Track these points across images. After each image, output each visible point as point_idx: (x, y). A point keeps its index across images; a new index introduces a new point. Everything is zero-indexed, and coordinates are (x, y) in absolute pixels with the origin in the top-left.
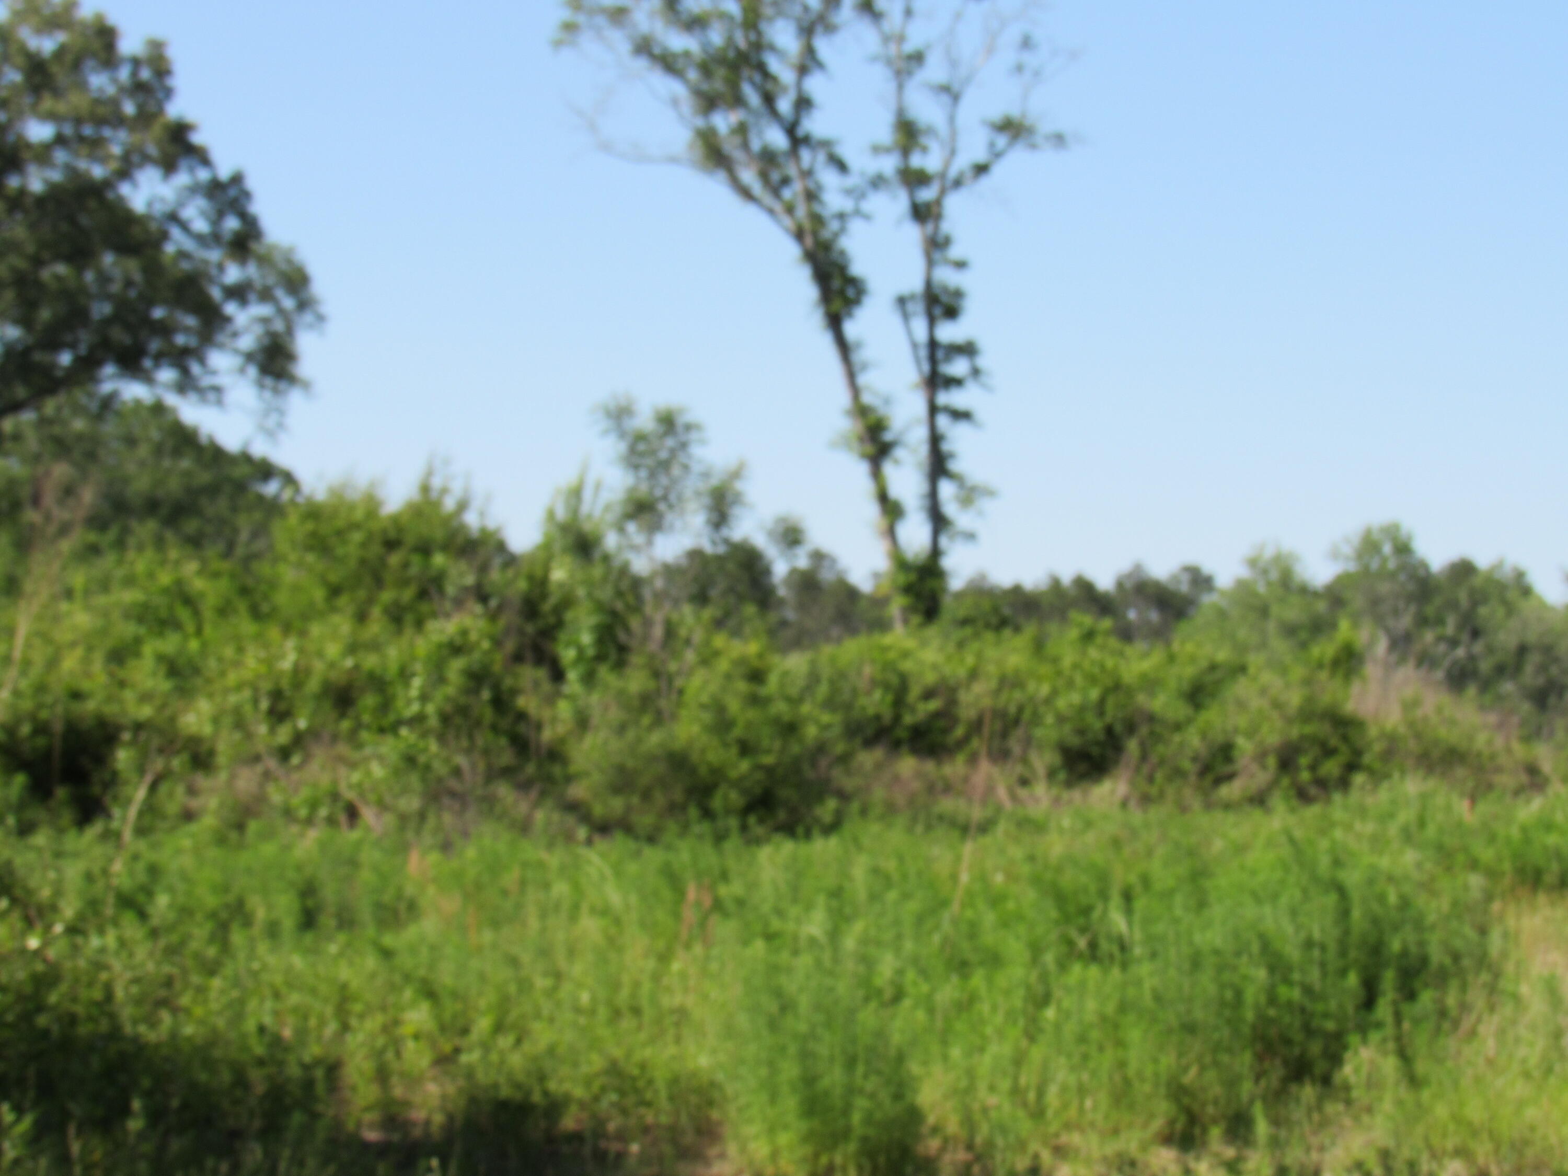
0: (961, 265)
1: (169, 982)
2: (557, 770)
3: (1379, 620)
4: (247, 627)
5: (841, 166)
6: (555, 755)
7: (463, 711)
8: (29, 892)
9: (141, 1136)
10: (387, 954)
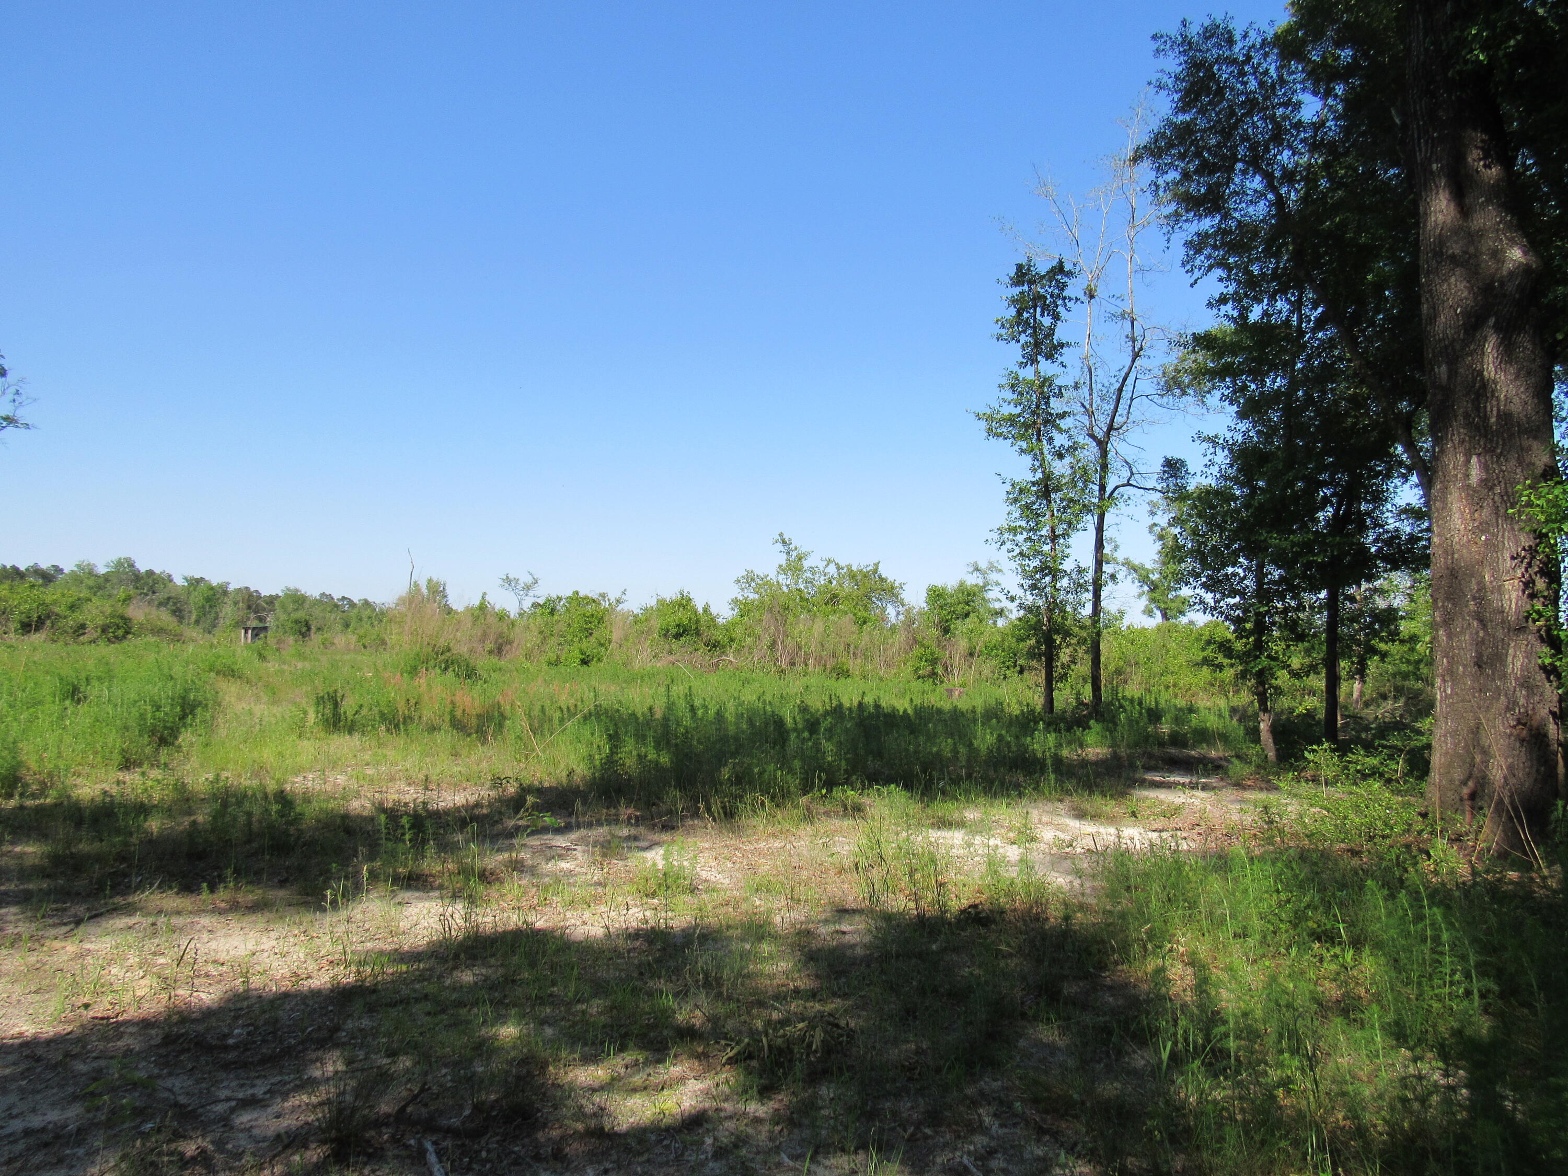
3: (121, 586)
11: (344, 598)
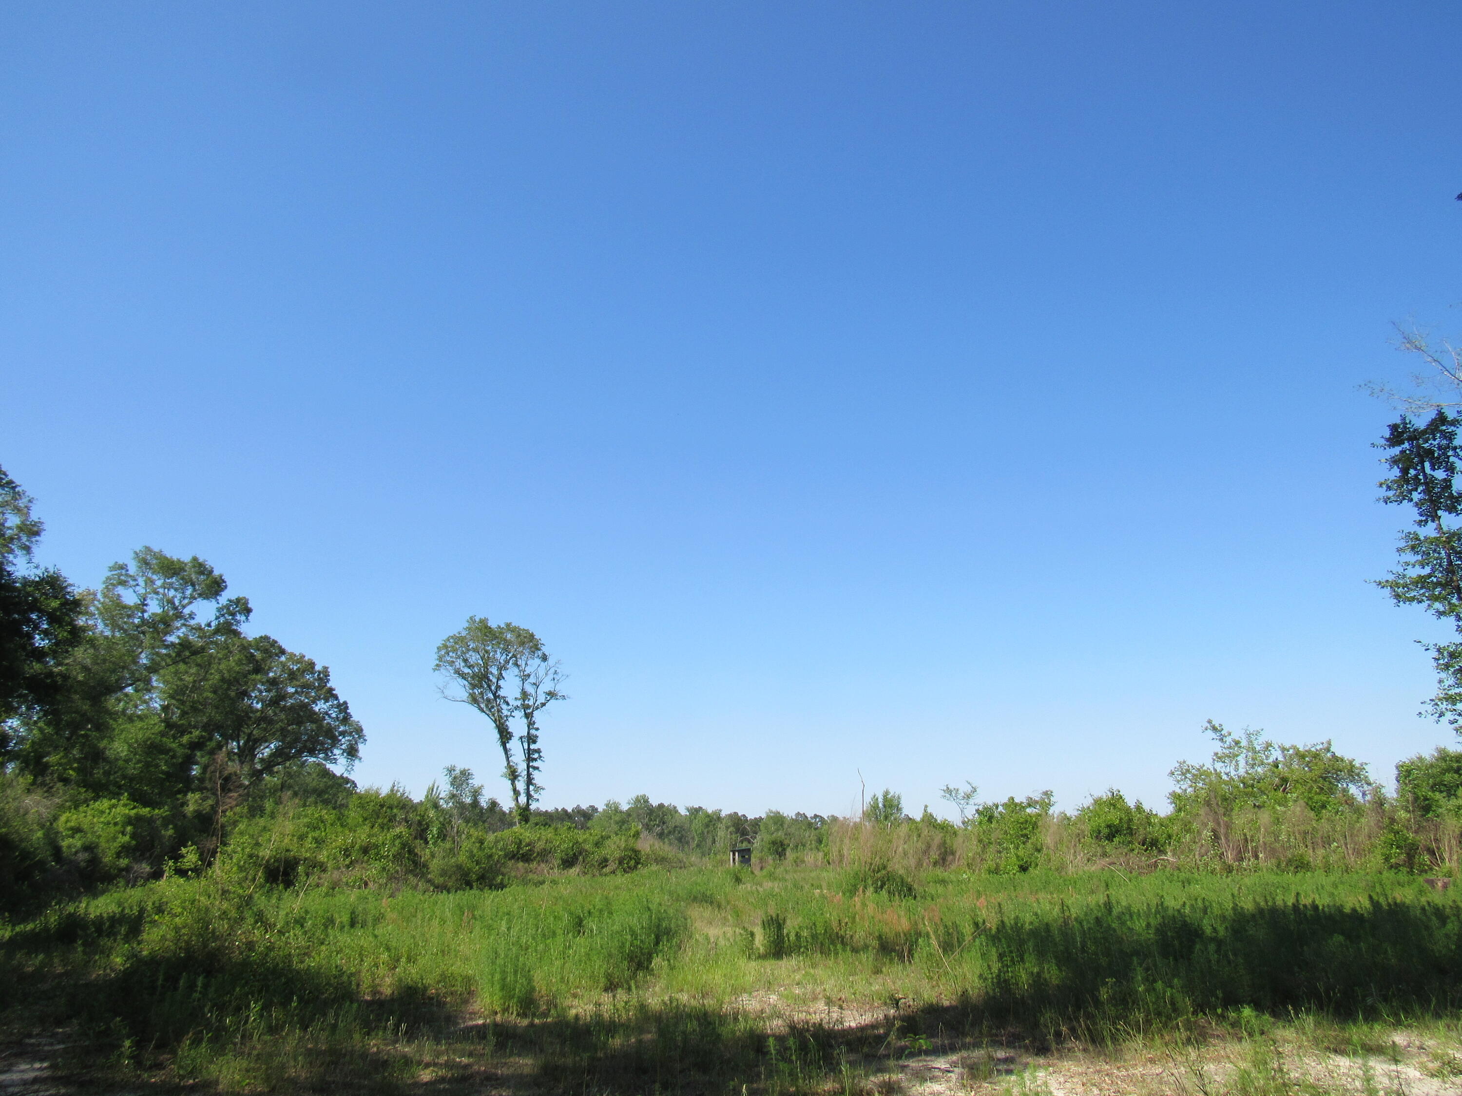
0: (537, 729)
1: (308, 947)
2: (425, 870)
3: (639, 820)
4: (340, 829)
5: (508, 704)
6: (425, 866)
7: (399, 854)
8: (267, 919)
9: (295, 1008)
10: (376, 936)
11: (816, 816)
